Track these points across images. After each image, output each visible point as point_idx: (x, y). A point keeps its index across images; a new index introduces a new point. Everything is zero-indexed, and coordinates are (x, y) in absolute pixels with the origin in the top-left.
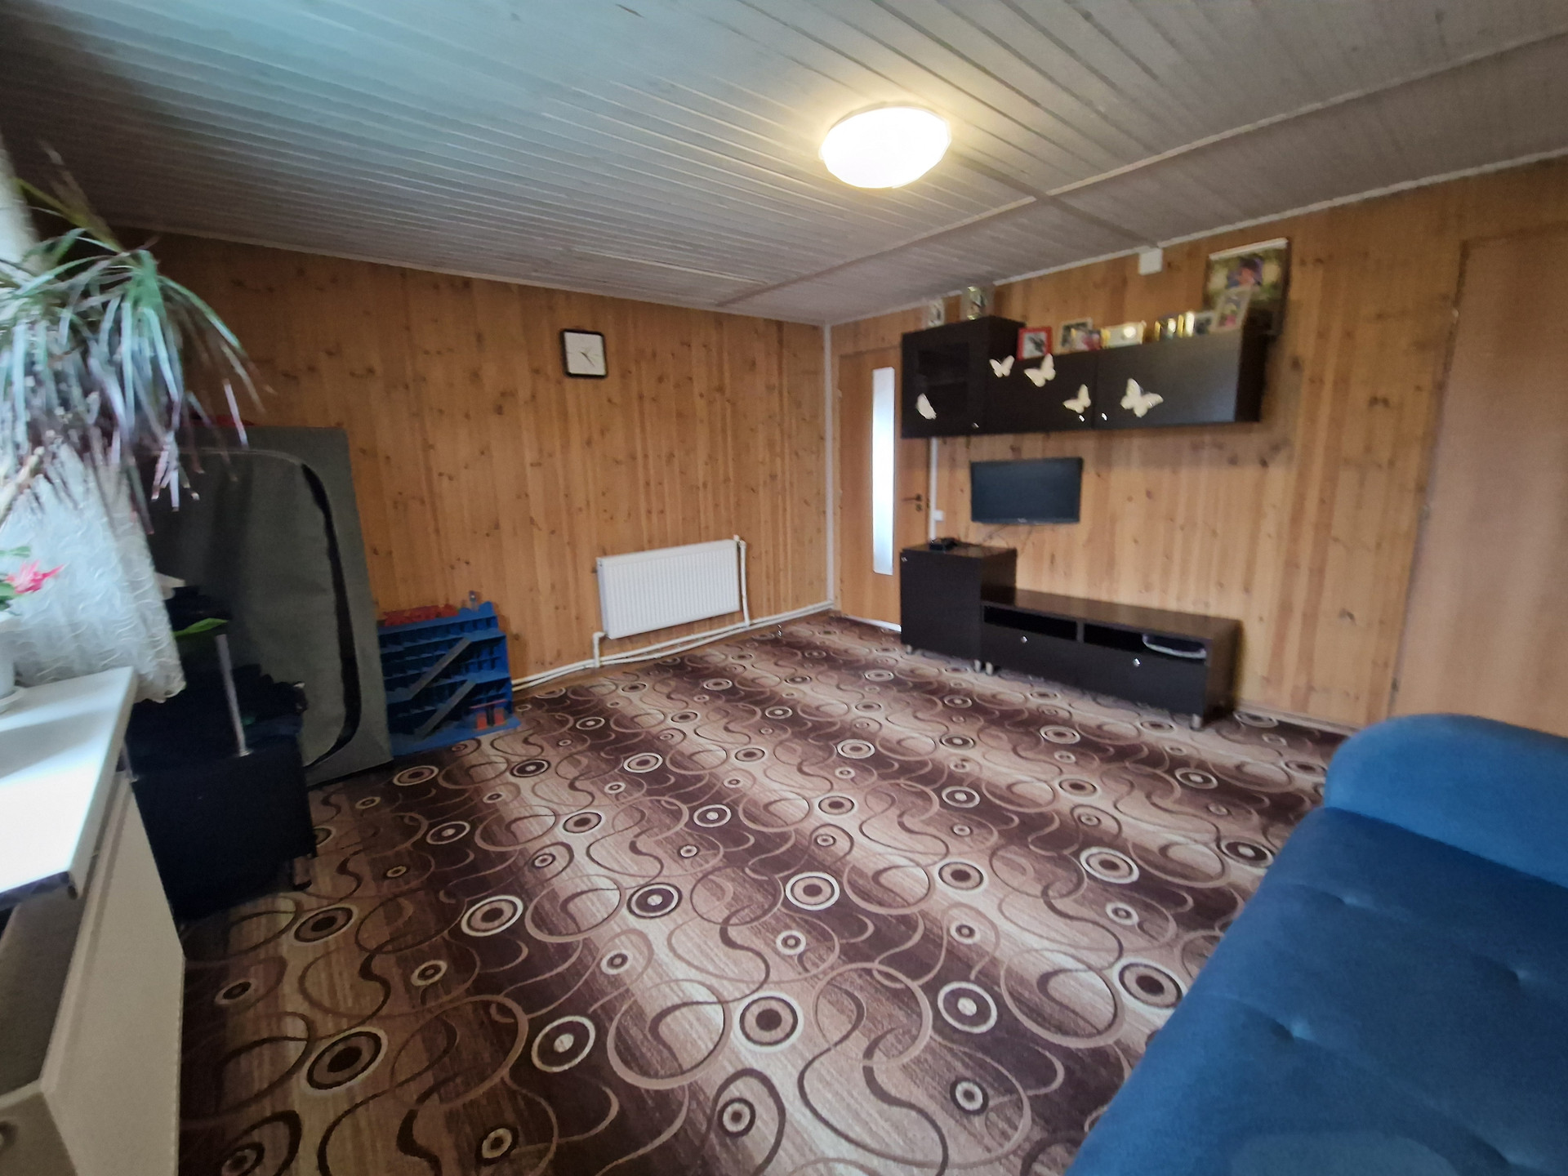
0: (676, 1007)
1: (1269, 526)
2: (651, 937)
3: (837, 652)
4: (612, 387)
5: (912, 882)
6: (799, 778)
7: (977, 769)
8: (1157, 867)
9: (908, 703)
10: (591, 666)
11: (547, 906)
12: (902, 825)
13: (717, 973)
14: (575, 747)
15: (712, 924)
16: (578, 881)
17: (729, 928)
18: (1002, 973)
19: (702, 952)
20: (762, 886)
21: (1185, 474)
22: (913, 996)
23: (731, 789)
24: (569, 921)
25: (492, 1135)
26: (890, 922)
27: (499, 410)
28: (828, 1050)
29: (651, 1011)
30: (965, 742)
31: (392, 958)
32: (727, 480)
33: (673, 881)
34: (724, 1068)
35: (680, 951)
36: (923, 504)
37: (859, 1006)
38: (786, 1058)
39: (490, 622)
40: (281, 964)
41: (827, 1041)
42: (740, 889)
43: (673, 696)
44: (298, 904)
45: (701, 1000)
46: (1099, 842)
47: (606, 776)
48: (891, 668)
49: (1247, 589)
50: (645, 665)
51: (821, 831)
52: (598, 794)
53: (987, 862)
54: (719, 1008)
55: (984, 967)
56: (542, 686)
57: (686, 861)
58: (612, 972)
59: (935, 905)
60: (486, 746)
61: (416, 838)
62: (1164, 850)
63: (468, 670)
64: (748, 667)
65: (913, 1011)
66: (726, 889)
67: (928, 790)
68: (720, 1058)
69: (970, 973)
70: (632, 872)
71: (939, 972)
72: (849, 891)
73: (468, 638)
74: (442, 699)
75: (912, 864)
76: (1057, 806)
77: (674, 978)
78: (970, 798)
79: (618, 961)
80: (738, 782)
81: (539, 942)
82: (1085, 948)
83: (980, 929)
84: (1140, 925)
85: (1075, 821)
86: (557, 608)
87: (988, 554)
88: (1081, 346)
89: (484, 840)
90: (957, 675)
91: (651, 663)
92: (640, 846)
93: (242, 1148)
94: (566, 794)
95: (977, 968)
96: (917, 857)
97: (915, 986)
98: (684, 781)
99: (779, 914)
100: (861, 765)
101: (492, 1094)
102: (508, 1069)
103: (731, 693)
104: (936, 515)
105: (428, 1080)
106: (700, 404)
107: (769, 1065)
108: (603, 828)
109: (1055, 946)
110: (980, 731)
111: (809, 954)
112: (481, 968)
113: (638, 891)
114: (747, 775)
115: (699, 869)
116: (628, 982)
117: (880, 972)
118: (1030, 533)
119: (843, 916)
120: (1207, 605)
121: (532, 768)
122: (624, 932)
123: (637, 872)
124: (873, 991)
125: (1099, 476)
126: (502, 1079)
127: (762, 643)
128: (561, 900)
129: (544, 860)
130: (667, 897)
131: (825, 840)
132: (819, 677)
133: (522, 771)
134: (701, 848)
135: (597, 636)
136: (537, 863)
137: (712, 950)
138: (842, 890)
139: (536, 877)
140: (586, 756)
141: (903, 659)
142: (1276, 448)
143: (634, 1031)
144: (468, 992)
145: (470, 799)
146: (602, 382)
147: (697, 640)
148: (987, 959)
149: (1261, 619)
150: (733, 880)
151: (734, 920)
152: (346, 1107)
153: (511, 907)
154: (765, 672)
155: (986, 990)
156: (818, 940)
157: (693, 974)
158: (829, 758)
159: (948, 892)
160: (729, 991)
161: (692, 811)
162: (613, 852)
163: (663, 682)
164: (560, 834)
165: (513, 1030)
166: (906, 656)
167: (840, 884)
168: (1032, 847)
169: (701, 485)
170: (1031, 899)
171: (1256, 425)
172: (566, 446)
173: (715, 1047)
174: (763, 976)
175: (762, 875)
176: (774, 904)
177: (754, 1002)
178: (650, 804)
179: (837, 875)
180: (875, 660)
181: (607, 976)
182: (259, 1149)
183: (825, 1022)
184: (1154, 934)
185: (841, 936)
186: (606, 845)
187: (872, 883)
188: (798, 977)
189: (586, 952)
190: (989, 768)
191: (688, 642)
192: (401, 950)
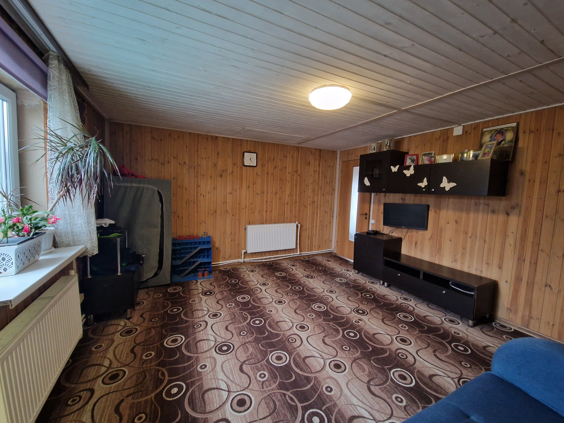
0: (214, 389)
1: (510, 240)
2: (217, 361)
3: (329, 269)
4: (258, 170)
5: (317, 364)
6: (294, 314)
7: (364, 324)
8: (424, 384)
9: (348, 293)
10: (241, 261)
11: (191, 342)
12: (323, 340)
13: (232, 380)
14: (225, 289)
15: (239, 362)
16: (204, 335)
17: (244, 365)
18: (336, 410)
19: (231, 371)
20: (262, 352)
21: (472, 215)
22: (297, 410)
23: (268, 313)
24: (195, 349)
25: (140, 415)
26: (302, 378)
27: (221, 176)
28: (257, 421)
29: (205, 388)
30: (364, 313)
31: (141, 348)
32: (296, 202)
33: (234, 343)
34: (219, 416)
35: (224, 369)
36: (368, 216)
37: (275, 407)
38: (241, 419)
39: (209, 242)
40: (113, 341)
41: (258, 417)
42: (254, 351)
43: (264, 276)
44: (126, 324)
45: (223, 388)
46: (402, 366)
47: (229, 301)
48: (346, 278)
49: (500, 267)
50: (259, 264)
51: (292, 336)
52: (224, 306)
53: (350, 363)
54: (227, 393)
55: (330, 406)
56: (223, 266)
57: (241, 336)
58: (200, 370)
59: (321, 376)
60: (199, 283)
61: (164, 310)
62: (431, 376)
63: (200, 257)
64: (294, 269)
65: (294, 416)
66: (249, 350)
67: (340, 329)
68: (219, 412)
69: (323, 407)
70: (222, 336)
71: (311, 403)
72: (292, 362)
73: (201, 247)
74: (190, 265)
75: (320, 357)
76: (391, 347)
77: (218, 378)
78: (356, 335)
79: (203, 367)
80: (272, 311)
81: (183, 353)
82: (375, 410)
83: (335, 390)
84: (405, 407)
85: (396, 355)
86: (232, 240)
87: (390, 238)
88: (427, 162)
89: (184, 315)
90: (372, 285)
91: (261, 263)
92: (229, 328)
93: (76, 396)
94: (214, 304)
95: (327, 406)
96: (323, 354)
97: (299, 405)
98: (254, 307)
99: (263, 364)
100: (319, 314)
101: (146, 401)
102: (155, 394)
103: (284, 279)
104: (372, 221)
105: (132, 390)
106: (288, 177)
107: (233, 420)
108: (220, 319)
109: (363, 406)
110: (372, 309)
111: (267, 382)
112: (163, 358)
113: (221, 343)
114: (276, 309)
115: (244, 341)
116: (203, 375)
117: (289, 396)
118: (407, 232)
119: (286, 370)
120: (482, 272)
121: (209, 293)
122: (210, 357)
123: (223, 336)
124: (283, 403)
125: (436, 213)
126: (152, 397)
127: (303, 261)
128: (196, 341)
129: (198, 326)
130: (229, 347)
131: (292, 340)
132: (318, 277)
133: (205, 294)
134: (248, 333)
135: (243, 251)
136: (195, 327)
137: (234, 371)
138: (290, 361)
139: (193, 331)
140: (227, 293)
141: (353, 275)
142: (513, 208)
143: (197, 393)
144: (156, 365)
145: (186, 300)
146: (255, 168)
147: (279, 257)
148: (333, 403)
149: (507, 281)
150: (253, 347)
151: (247, 362)
152: (107, 392)
153: (181, 339)
154: (299, 272)
155: (326, 416)
156: (272, 378)
157: (225, 378)
158: (308, 309)
159: (329, 371)
160: (233, 388)
161: (252, 318)
162: (219, 328)
163: (263, 270)
164: (207, 318)
165: (162, 381)
166: (355, 274)
167: (290, 358)
168: (372, 361)
169: (286, 203)
170: (362, 383)
171: (504, 198)
172: (241, 188)
173: (220, 407)
174: (247, 386)
175: (264, 348)
176: (263, 360)
177: (240, 394)
178: (239, 314)
179: (290, 354)
180: (342, 274)
181: (197, 371)
182: (80, 397)
183: (260, 409)
184: (409, 412)
185: (281, 378)
186: (219, 325)
187: (302, 361)
188: (259, 390)
189: (195, 361)
190: (369, 325)
191: (276, 257)
192: (144, 345)
